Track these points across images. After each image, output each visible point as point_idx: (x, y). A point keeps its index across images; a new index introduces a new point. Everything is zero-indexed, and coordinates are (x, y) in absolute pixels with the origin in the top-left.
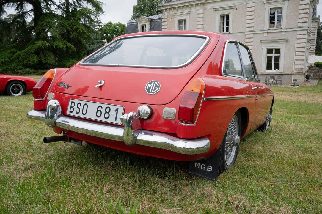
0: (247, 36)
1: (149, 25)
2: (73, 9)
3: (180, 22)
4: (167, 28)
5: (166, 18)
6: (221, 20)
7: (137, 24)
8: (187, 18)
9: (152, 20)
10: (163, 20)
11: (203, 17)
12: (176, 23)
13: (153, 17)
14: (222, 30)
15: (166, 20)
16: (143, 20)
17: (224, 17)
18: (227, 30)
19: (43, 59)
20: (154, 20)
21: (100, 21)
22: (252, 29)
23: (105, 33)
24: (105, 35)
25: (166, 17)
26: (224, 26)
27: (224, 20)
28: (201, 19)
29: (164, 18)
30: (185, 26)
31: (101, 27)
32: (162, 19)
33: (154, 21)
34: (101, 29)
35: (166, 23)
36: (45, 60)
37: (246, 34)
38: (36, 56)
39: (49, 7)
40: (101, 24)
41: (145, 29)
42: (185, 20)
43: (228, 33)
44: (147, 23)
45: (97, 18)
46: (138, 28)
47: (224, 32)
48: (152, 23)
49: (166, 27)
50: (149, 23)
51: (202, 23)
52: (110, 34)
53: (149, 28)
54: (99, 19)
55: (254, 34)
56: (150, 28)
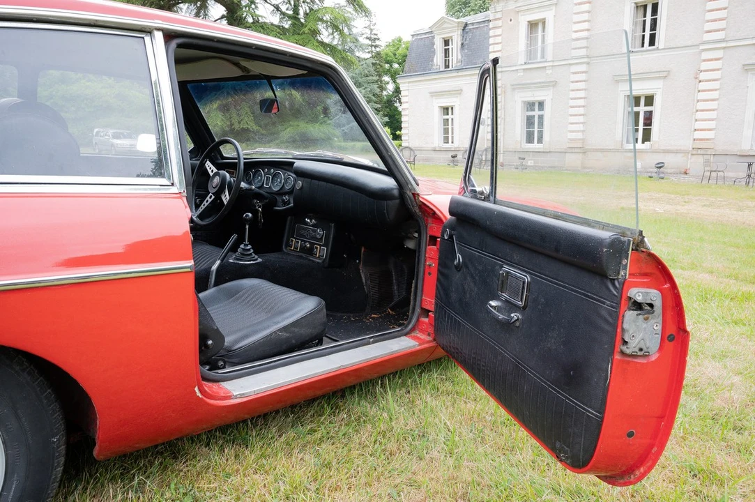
0: (705, 55)
1: (460, 38)
2: (308, 11)
3: (533, 25)
4: (500, 43)
5: (499, 19)
6: (636, 16)
7: (433, 37)
8: (549, 15)
9: (466, 25)
10: (491, 25)
11: (589, 12)
12: (523, 29)
13: (471, 19)
14: (639, 41)
15: (499, 23)
16: (446, 25)
17: (645, 7)
18: (652, 43)
19: (235, 120)
20: (473, 24)
21: (375, 37)
22: (720, 35)
23: (388, 62)
24: (387, 66)
25: (499, 15)
26: (644, 31)
27: (645, 16)
28: (586, 17)
29: (496, 19)
30: (543, 37)
31: (378, 49)
32: (489, 21)
33: (470, 27)
34: (378, 53)
35: (499, 32)
36: (239, 123)
37: (704, 50)
38: (220, 116)
39: (253, 9)
40: (377, 43)
41: (450, 47)
42: (544, 22)
43: (654, 50)
44: (455, 34)
45: (371, 30)
46: (435, 47)
47: (643, 46)
48: (467, 33)
49: (499, 40)
50: (460, 32)
51: (586, 25)
52: (399, 64)
53: (460, 44)
54: (374, 32)
55: (724, 48)
56: (462, 44)
